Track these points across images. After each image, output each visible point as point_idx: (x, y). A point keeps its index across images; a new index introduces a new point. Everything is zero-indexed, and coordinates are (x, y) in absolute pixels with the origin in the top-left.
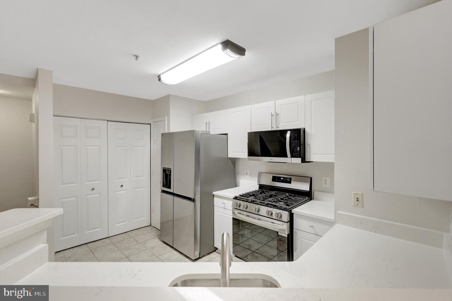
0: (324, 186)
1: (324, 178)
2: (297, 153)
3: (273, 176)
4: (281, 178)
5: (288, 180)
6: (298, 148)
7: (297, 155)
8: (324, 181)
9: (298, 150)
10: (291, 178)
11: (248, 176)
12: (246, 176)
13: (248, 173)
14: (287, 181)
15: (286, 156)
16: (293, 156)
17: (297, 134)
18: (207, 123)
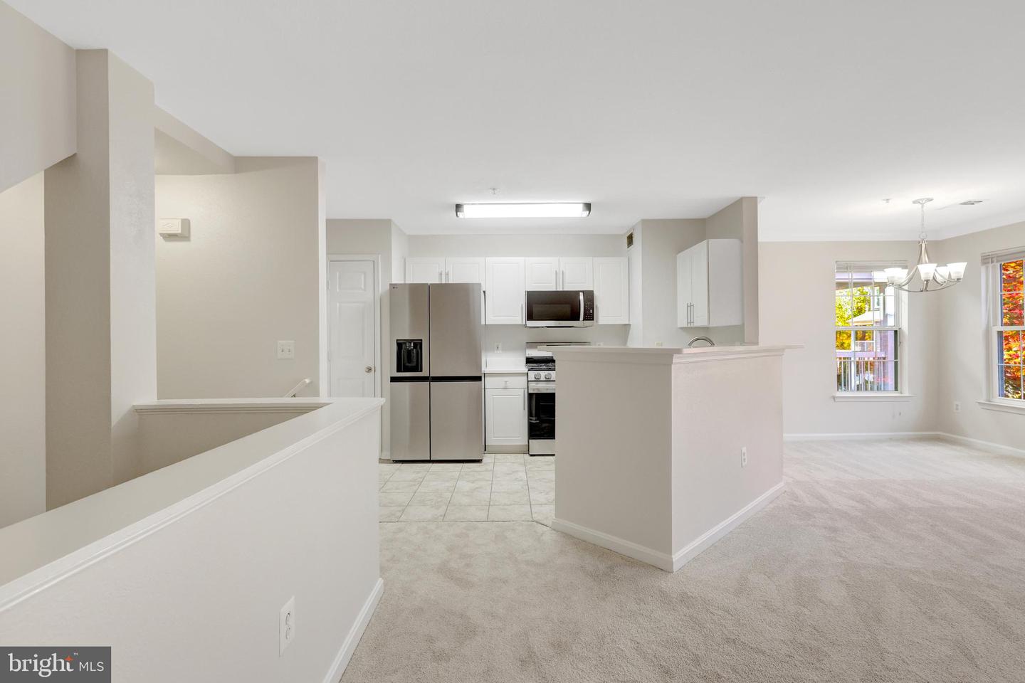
6: (591, 311)
7: (590, 318)
9: (591, 313)
11: (500, 351)
12: (496, 352)
13: (499, 348)
15: (579, 320)
16: (585, 319)
17: (590, 296)
18: (441, 274)
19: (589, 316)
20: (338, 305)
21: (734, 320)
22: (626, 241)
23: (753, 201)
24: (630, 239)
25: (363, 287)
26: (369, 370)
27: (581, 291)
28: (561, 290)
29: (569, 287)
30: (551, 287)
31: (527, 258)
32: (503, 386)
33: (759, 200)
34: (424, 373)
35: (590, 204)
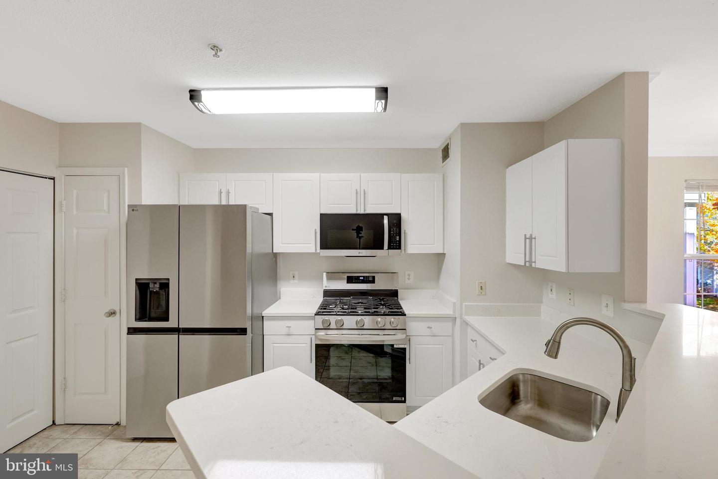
0: (407, 281)
1: (407, 273)
2: (396, 243)
3: (348, 277)
4: (361, 278)
5: (371, 279)
6: (398, 237)
7: (396, 246)
8: (407, 277)
9: (398, 239)
10: (374, 276)
11: (296, 281)
12: (292, 281)
13: (296, 276)
14: (369, 280)
15: (382, 248)
16: (390, 248)
17: (396, 220)
18: (221, 193)
19: (396, 244)
20: (75, 231)
21: (609, 265)
22: (440, 154)
23: (642, 78)
24: (446, 152)
25: (105, 208)
26: (112, 313)
27: (386, 214)
28: (362, 212)
29: (371, 210)
30: (351, 209)
31: (323, 175)
32: (285, 331)
33: (650, 76)
34: (172, 323)
35: (387, 88)
